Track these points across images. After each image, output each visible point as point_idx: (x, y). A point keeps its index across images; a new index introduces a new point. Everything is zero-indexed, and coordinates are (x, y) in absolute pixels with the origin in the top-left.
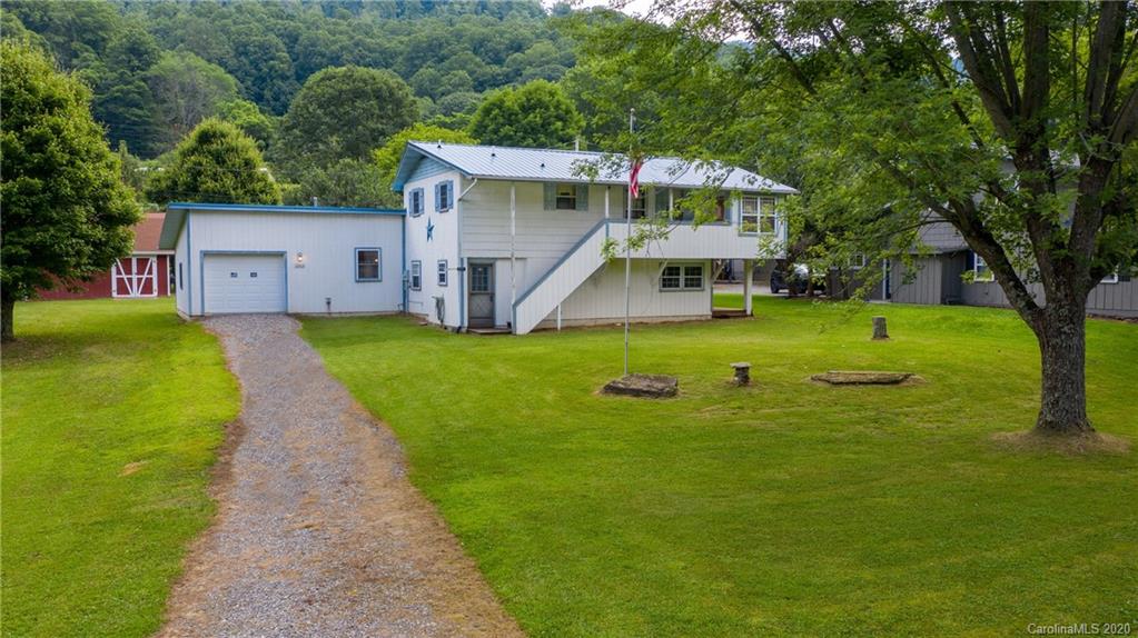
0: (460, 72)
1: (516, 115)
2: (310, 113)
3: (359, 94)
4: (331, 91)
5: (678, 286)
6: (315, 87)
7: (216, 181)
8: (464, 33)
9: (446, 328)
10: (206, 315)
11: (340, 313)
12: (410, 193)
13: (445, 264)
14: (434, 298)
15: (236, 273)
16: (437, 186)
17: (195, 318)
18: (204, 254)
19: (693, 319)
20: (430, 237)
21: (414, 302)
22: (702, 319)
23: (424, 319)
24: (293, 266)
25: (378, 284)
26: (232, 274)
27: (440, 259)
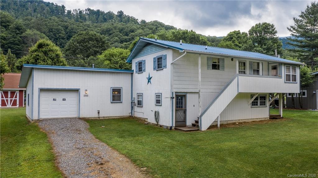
0: (116, 38)
2: (74, 45)
3: (91, 39)
4: (81, 38)
5: (257, 105)
6: (76, 37)
7: (44, 62)
8: (117, 27)
9: (161, 126)
10: (40, 119)
11: (104, 117)
12: (136, 63)
13: (160, 95)
14: (152, 111)
15: (56, 99)
16: (154, 58)
17: (34, 121)
18: (40, 90)
19: (263, 119)
20: (149, 83)
21: (139, 113)
22: (266, 119)
23: (145, 120)
24: (83, 96)
25: (121, 104)
26: (54, 99)
27: (157, 93)
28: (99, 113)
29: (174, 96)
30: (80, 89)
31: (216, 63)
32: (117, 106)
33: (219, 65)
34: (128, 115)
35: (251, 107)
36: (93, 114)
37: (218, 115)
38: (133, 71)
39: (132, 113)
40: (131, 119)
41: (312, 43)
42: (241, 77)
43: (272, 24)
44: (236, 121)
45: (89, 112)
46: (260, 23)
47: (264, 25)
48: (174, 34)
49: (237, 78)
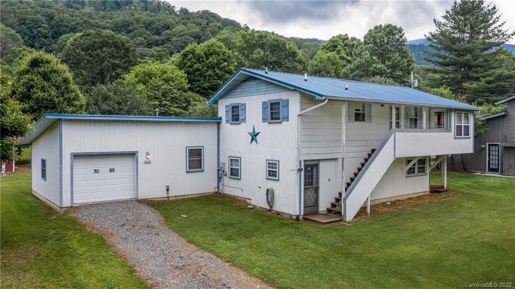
0: (140, 38)
1: (203, 58)
3: (105, 44)
4: (88, 42)
7: (44, 91)
8: (140, 19)
9: (278, 214)
10: (74, 205)
11: (176, 196)
12: (227, 106)
13: (276, 163)
14: (260, 187)
15: (98, 170)
16: (264, 103)
17: (65, 209)
18: (74, 156)
19: (421, 194)
20: (254, 141)
21: (231, 187)
22: (426, 194)
23: (245, 201)
24: (143, 162)
25: (201, 173)
26: (95, 170)
27: (269, 159)
28: (168, 190)
29: (303, 167)
30: (137, 152)
31: (359, 110)
32: (196, 177)
33: (364, 114)
34: (213, 191)
35: (407, 177)
36: (158, 193)
37: (368, 195)
38: (221, 118)
39: (218, 187)
40: (217, 199)
41: (460, 59)
42: (398, 133)
43: (400, 28)
44: (386, 200)
45: (152, 190)
46: (381, 25)
47: (388, 29)
48: (245, 37)
49: (393, 135)
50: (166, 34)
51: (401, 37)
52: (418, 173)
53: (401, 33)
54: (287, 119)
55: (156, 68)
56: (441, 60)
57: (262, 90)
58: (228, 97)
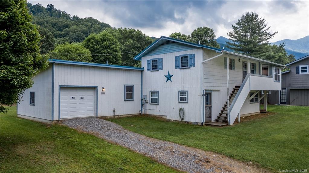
1: (100, 42)
9: (188, 123)
10: (60, 120)
11: (118, 116)
12: (148, 61)
13: (186, 93)
14: (174, 108)
15: (74, 97)
16: (176, 57)
17: (55, 122)
18: (61, 87)
19: (256, 114)
20: (169, 81)
21: (151, 110)
22: (258, 113)
23: (162, 117)
24: (100, 93)
25: (132, 101)
26: (72, 97)
27: (180, 90)
28: (114, 111)
30: (97, 87)
32: (130, 103)
33: (231, 65)
34: (139, 113)
35: (250, 103)
36: (110, 114)
37: (239, 111)
38: (143, 68)
39: (141, 111)
40: (142, 117)
41: (247, 47)
42: (252, 76)
43: (212, 29)
44: (242, 116)
45: (105, 111)
46: (201, 28)
47: (205, 30)
49: (249, 77)
50: (66, 30)
51: (212, 34)
52: (255, 101)
53: (212, 32)
54: (194, 65)
55: (72, 47)
56: (235, 48)
57: (175, 50)
58: (149, 55)
